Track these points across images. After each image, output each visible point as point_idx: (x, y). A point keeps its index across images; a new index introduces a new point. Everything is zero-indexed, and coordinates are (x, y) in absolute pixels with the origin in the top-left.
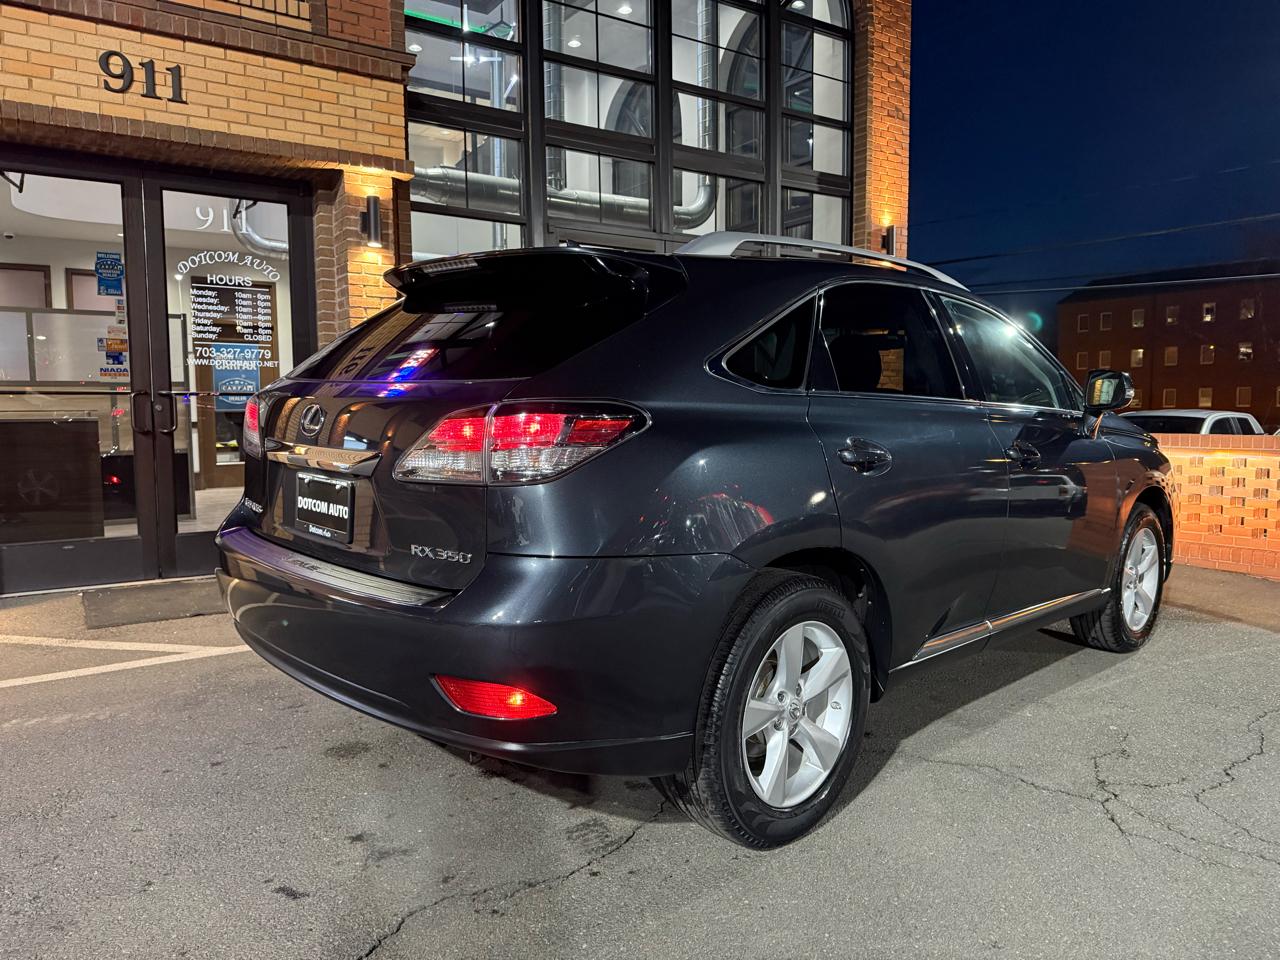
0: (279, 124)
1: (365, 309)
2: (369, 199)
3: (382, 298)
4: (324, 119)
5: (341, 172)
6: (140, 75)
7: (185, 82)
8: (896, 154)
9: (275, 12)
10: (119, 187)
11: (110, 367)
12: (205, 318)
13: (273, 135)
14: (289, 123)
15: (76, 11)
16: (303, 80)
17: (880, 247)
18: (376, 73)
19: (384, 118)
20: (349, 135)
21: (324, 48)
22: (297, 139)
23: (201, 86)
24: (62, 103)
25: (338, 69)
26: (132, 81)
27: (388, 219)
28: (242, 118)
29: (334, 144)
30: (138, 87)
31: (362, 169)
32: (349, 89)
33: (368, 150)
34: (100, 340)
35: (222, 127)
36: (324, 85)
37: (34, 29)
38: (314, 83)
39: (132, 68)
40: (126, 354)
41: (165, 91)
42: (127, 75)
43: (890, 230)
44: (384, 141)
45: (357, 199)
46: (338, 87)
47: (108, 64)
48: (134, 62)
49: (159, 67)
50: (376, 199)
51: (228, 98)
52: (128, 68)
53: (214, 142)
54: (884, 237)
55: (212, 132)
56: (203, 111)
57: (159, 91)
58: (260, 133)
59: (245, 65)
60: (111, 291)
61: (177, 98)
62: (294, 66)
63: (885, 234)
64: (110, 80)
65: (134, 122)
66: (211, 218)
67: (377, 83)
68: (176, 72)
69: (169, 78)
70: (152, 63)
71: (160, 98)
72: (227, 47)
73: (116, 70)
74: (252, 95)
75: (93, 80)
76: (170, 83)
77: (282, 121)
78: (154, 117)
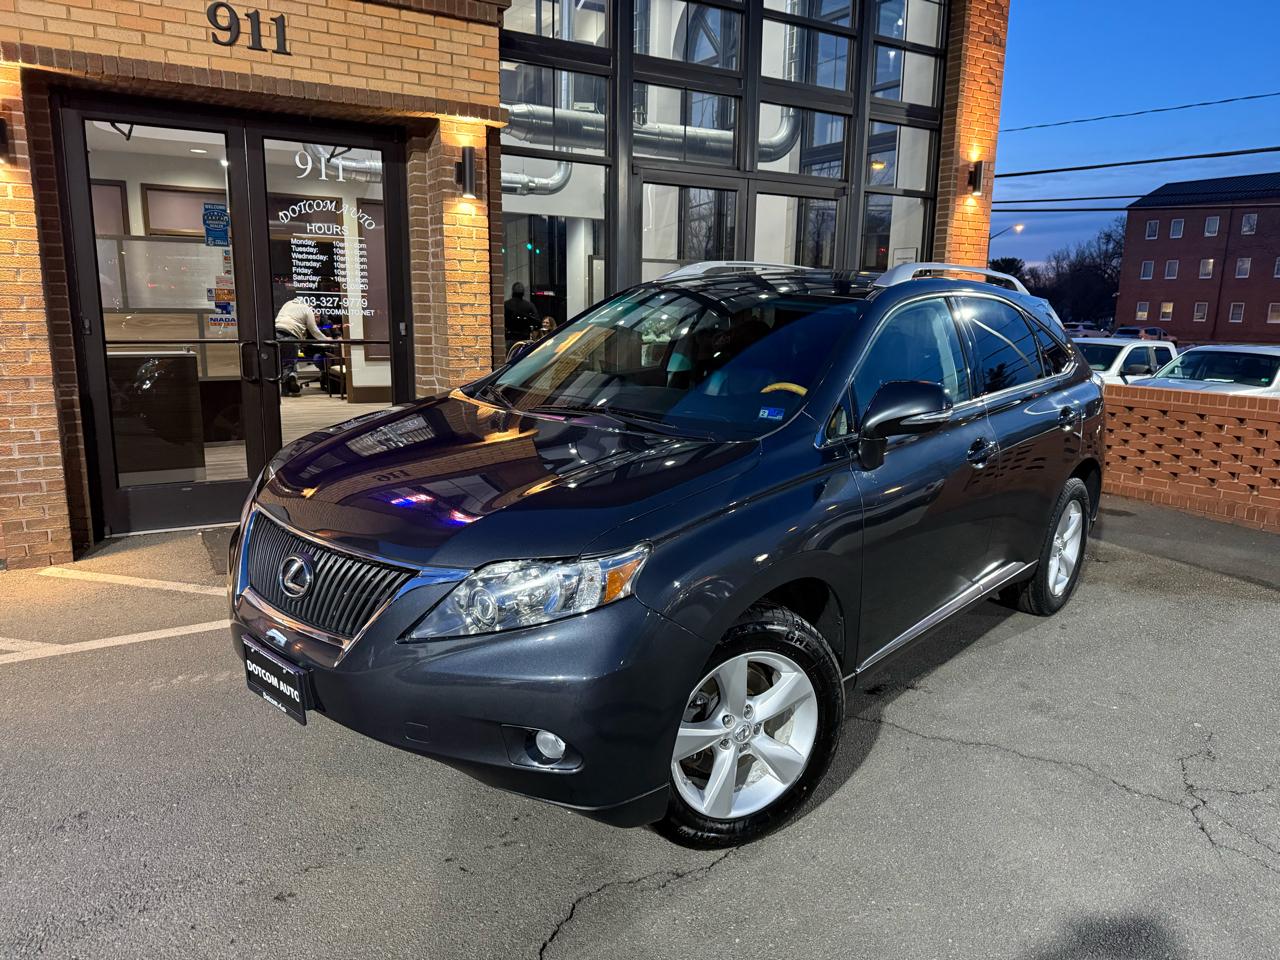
0: (379, 73)
1: (460, 261)
2: (464, 149)
3: (475, 250)
4: (421, 67)
5: (437, 120)
6: (246, 26)
7: (288, 33)
8: (989, 83)
10: (223, 136)
11: (219, 317)
12: (306, 267)
13: (374, 85)
14: (388, 72)
16: (401, 27)
17: (966, 183)
18: (473, 17)
19: (479, 64)
20: (446, 83)
22: (395, 88)
23: (304, 36)
24: (175, 59)
25: (436, 14)
26: (239, 32)
27: (481, 168)
28: (343, 68)
29: (430, 93)
30: (245, 39)
31: (457, 118)
32: (446, 34)
33: (464, 98)
34: (210, 291)
35: (324, 79)
36: (422, 30)
38: (411, 29)
39: (238, 19)
40: (234, 304)
42: (234, 27)
43: (978, 165)
44: (480, 88)
45: (453, 149)
46: (434, 32)
47: (215, 15)
48: (241, 14)
49: (264, 17)
50: (471, 149)
51: (330, 48)
52: (235, 19)
53: (318, 95)
54: (971, 173)
55: (316, 85)
56: (306, 63)
57: (265, 43)
58: (361, 84)
59: (345, 11)
60: (219, 242)
61: (282, 50)
62: (395, 13)
63: (973, 170)
64: (217, 32)
65: (243, 76)
66: (309, 167)
67: (474, 27)
68: (280, 22)
69: (274, 28)
70: (257, 13)
71: (265, 50)
73: (224, 22)
74: (355, 44)
75: (202, 34)
76: (274, 34)
77: (382, 70)
78: (261, 70)
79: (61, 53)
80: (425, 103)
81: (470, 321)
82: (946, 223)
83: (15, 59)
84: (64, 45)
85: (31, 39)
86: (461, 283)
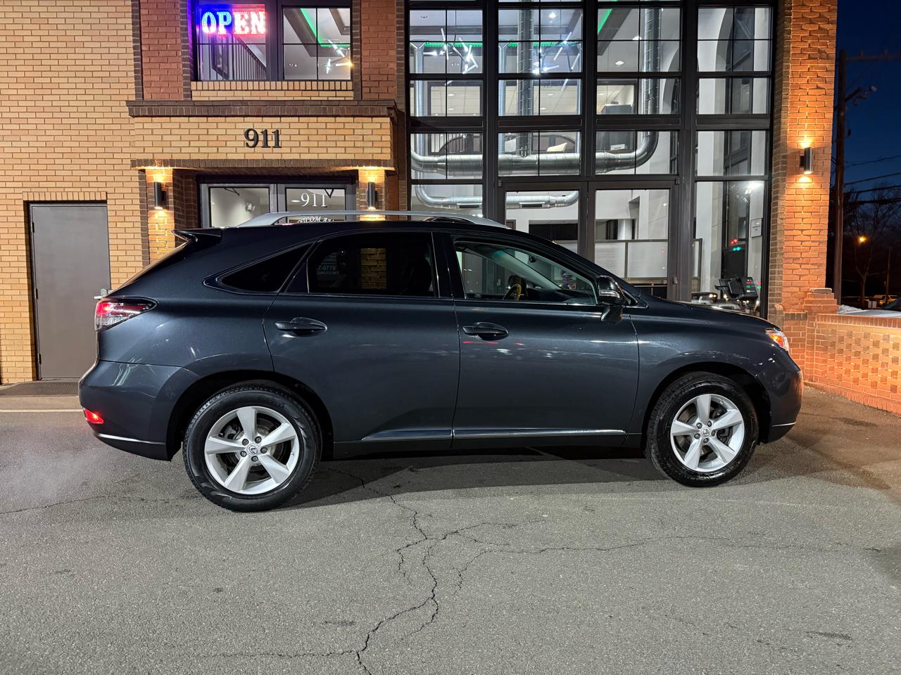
0: (324, 150)
2: (368, 184)
4: (346, 144)
5: (357, 171)
6: (261, 138)
7: (281, 138)
10: (267, 189)
13: (322, 157)
14: (329, 149)
15: (234, 114)
16: (336, 126)
17: (798, 166)
18: (373, 114)
19: (378, 138)
20: (360, 150)
21: (345, 107)
22: (333, 157)
23: (288, 138)
24: (231, 157)
25: (354, 116)
26: (258, 141)
27: (382, 193)
28: (306, 150)
29: (351, 157)
30: (260, 144)
31: (364, 167)
32: (359, 126)
33: (370, 157)
35: (296, 157)
36: (347, 126)
37: (220, 126)
38: (341, 126)
39: (258, 135)
41: (271, 143)
42: (256, 139)
43: (807, 151)
45: (365, 184)
46: (353, 126)
47: (248, 135)
48: (259, 132)
49: (270, 132)
50: (374, 183)
51: (300, 142)
52: (256, 135)
54: (802, 158)
55: (291, 160)
56: (288, 150)
57: (269, 145)
58: (315, 157)
59: (308, 123)
61: (277, 146)
62: (332, 119)
63: (803, 155)
64: (249, 143)
65: (257, 161)
66: (308, 201)
68: (277, 133)
69: (274, 136)
70: (266, 131)
71: (269, 147)
72: (299, 116)
73: (251, 137)
74: (311, 138)
75: (242, 144)
76: (274, 139)
77: (325, 149)
78: (267, 157)
79: (184, 161)
80: (346, 162)
81: (374, 275)
82: (777, 198)
83: (167, 166)
84: (187, 157)
85: (176, 157)
86: (369, 255)
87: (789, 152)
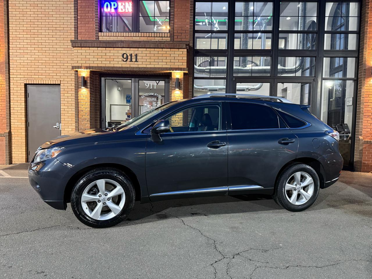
2: (176, 78)
4: (167, 61)
5: (171, 73)
6: (129, 57)
7: (138, 57)
9: (162, 37)
10: (131, 80)
11: (128, 118)
12: (146, 108)
13: (156, 66)
15: (118, 46)
16: (163, 52)
18: (179, 48)
19: (181, 58)
20: (173, 64)
21: (167, 44)
22: (161, 66)
23: (141, 57)
24: (115, 65)
25: (171, 48)
26: (128, 59)
27: (182, 83)
28: (149, 63)
29: (169, 67)
30: (129, 60)
31: (174, 71)
32: (173, 53)
33: (177, 67)
34: (126, 113)
35: (145, 66)
36: (167, 52)
37: (111, 52)
38: (165, 52)
39: (128, 56)
40: (131, 116)
41: (134, 60)
44: (181, 64)
45: (174, 79)
46: (170, 53)
47: (123, 56)
48: (128, 55)
50: (178, 79)
51: (146, 59)
52: (127, 56)
53: (143, 70)
55: (142, 67)
56: (141, 63)
57: (133, 60)
58: (153, 66)
59: (150, 51)
60: (129, 103)
61: (136, 61)
62: (161, 50)
64: (124, 59)
65: (127, 67)
66: (148, 86)
68: (136, 55)
69: (135, 57)
70: (132, 54)
71: (133, 62)
72: (146, 48)
73: (125, 57)
74: (151, 58)
75: (121, 60)
76: (135, 58)
77: (158, 63)
78: (132, 66)
79: (95, 67)
80: (167, 69)
81: (178, 119)
82: (361, 88)
83: (88, 69)
84: (96, 65)
85: (91, 65)
87: (367, 67)
